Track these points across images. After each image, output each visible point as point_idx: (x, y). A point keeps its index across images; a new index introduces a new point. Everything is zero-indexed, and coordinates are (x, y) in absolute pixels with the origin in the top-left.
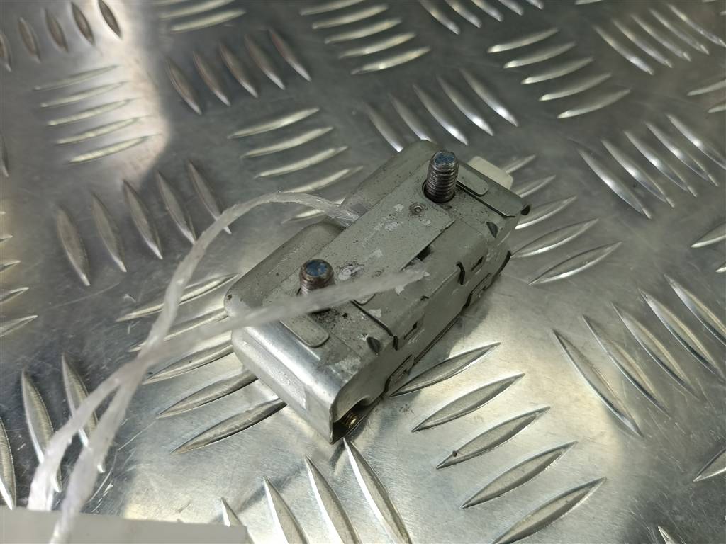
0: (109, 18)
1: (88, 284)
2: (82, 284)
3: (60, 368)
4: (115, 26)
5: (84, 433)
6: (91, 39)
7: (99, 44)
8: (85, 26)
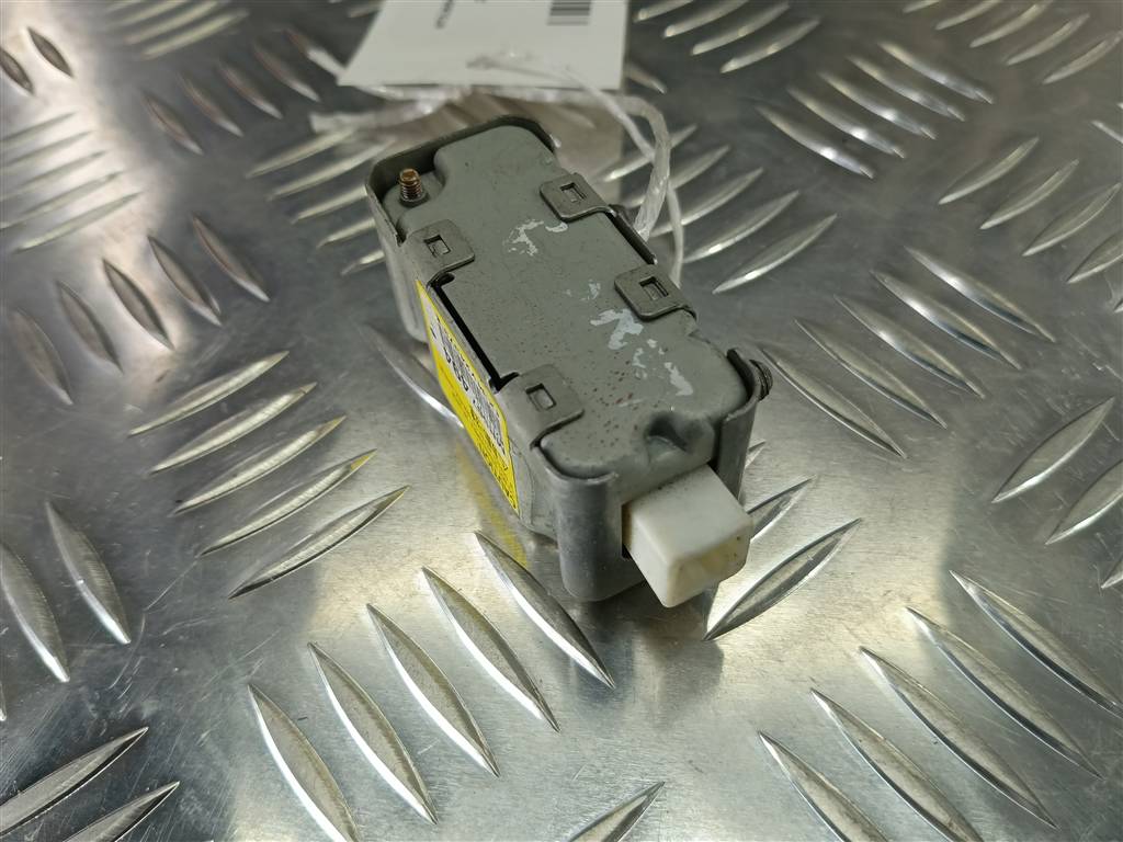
0: (50, 54)
1: (69, 402)
2: (61, 404)
3: (45, 518)
4: (60, 63)
5: (93, 596)
6: (27, 84)
7: (40, 88)
8: (16, 70)
